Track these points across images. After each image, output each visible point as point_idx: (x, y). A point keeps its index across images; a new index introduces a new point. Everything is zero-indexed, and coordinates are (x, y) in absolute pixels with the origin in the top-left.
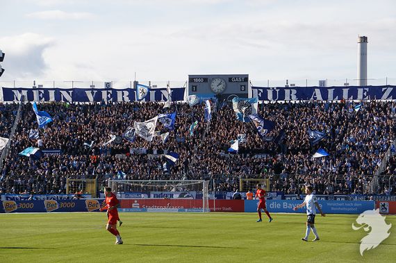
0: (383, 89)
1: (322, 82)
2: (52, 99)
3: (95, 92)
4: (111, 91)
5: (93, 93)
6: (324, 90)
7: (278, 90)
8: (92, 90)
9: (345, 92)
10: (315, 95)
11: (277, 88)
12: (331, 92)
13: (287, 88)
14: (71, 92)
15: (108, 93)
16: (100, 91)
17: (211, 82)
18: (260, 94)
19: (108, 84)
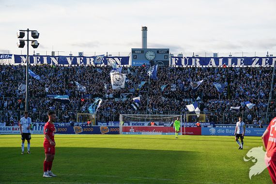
0: (253, 59)
1: (215, 54)
2: (45, 62)
3: (72, 58)
4: (82, 58)
5: (71, 59)
6: (217, 60)
7: (188, 59)
8: (71, 57)
9: (230, 60)
10: (211, 62)
12: (221, 60)
13: (194, 57)
14: (57, 58)
15: (81, 59)
16: (75, 58)
17: (146, 53)
18: (177, 61)
19: (80, 54)
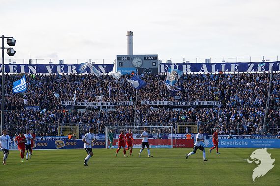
0: (248, 64)
1: (208, 60)
2: (23, 71)
3: (52, 66)
4: (63, 66)
6: (209, 66)
7: (178, 66)
8: (50, 65)
9: (223, 67)
10: (203, 68)
11: (177, 64)
12: (213, 67)
13: (184, 64)
14: (35, 66)
15: (61, 67)
16: (56, 66)
17: (132, 60)
18: (166, 68)
19: (61, 62)
